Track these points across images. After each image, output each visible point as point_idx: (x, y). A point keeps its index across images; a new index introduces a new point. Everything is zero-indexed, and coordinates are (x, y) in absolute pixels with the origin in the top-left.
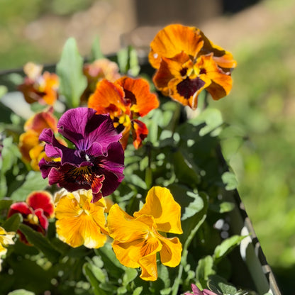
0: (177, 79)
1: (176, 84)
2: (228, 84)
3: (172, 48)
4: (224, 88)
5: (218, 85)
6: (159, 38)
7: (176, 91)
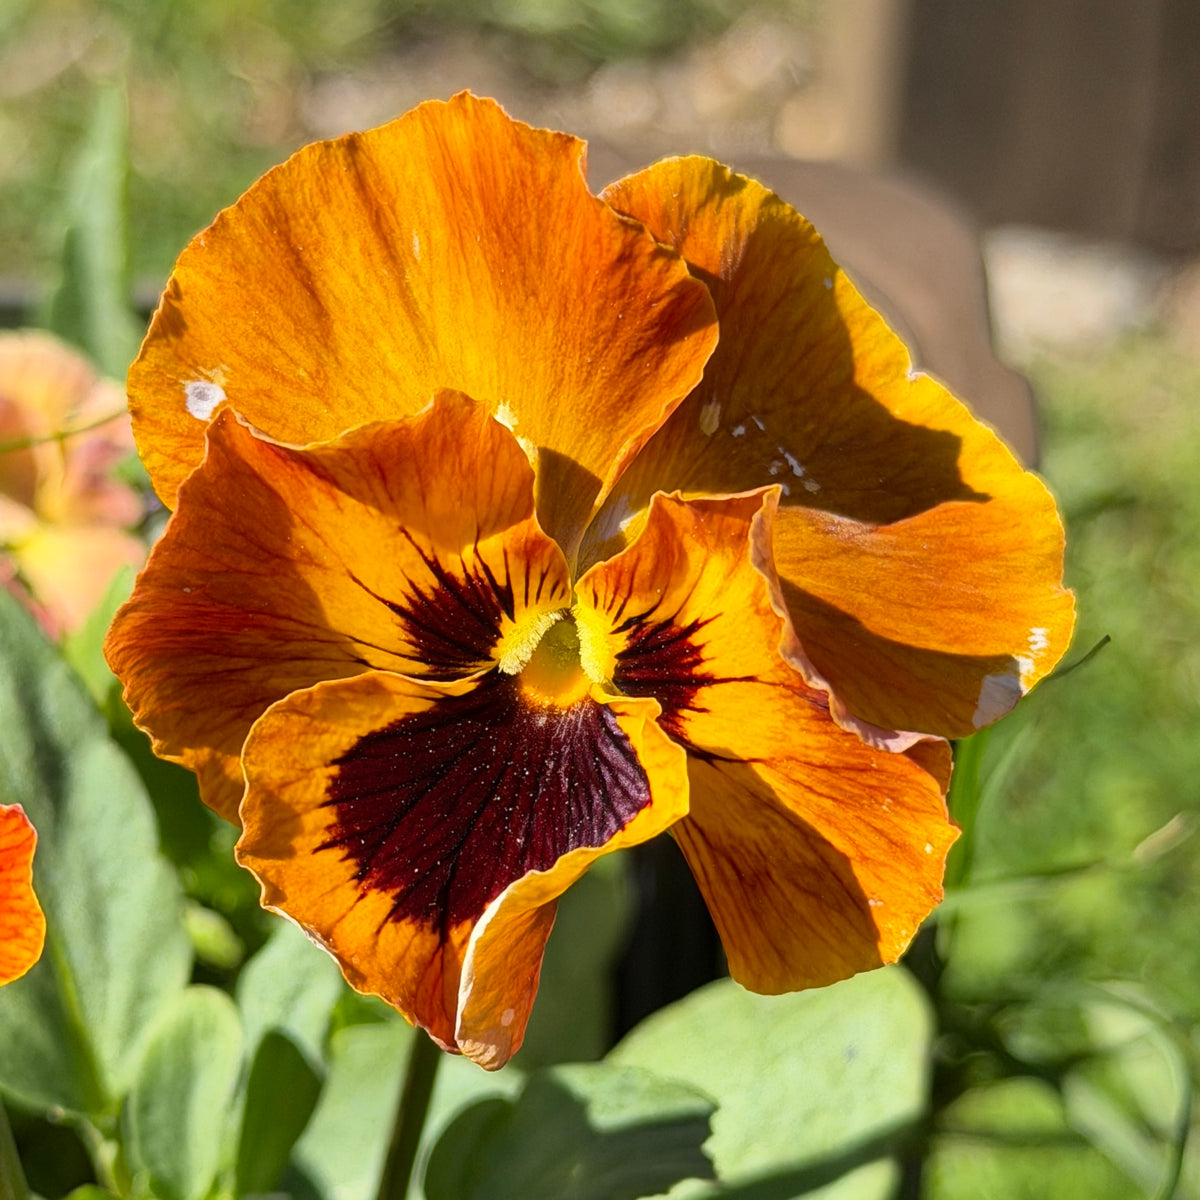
0: (374, 689)
1: (343, 736)
2: (899, 847)
3: (393, 351)
4: (862, 874)
5: (808, 836)
6: (279, 222)
7: (319, 820)
